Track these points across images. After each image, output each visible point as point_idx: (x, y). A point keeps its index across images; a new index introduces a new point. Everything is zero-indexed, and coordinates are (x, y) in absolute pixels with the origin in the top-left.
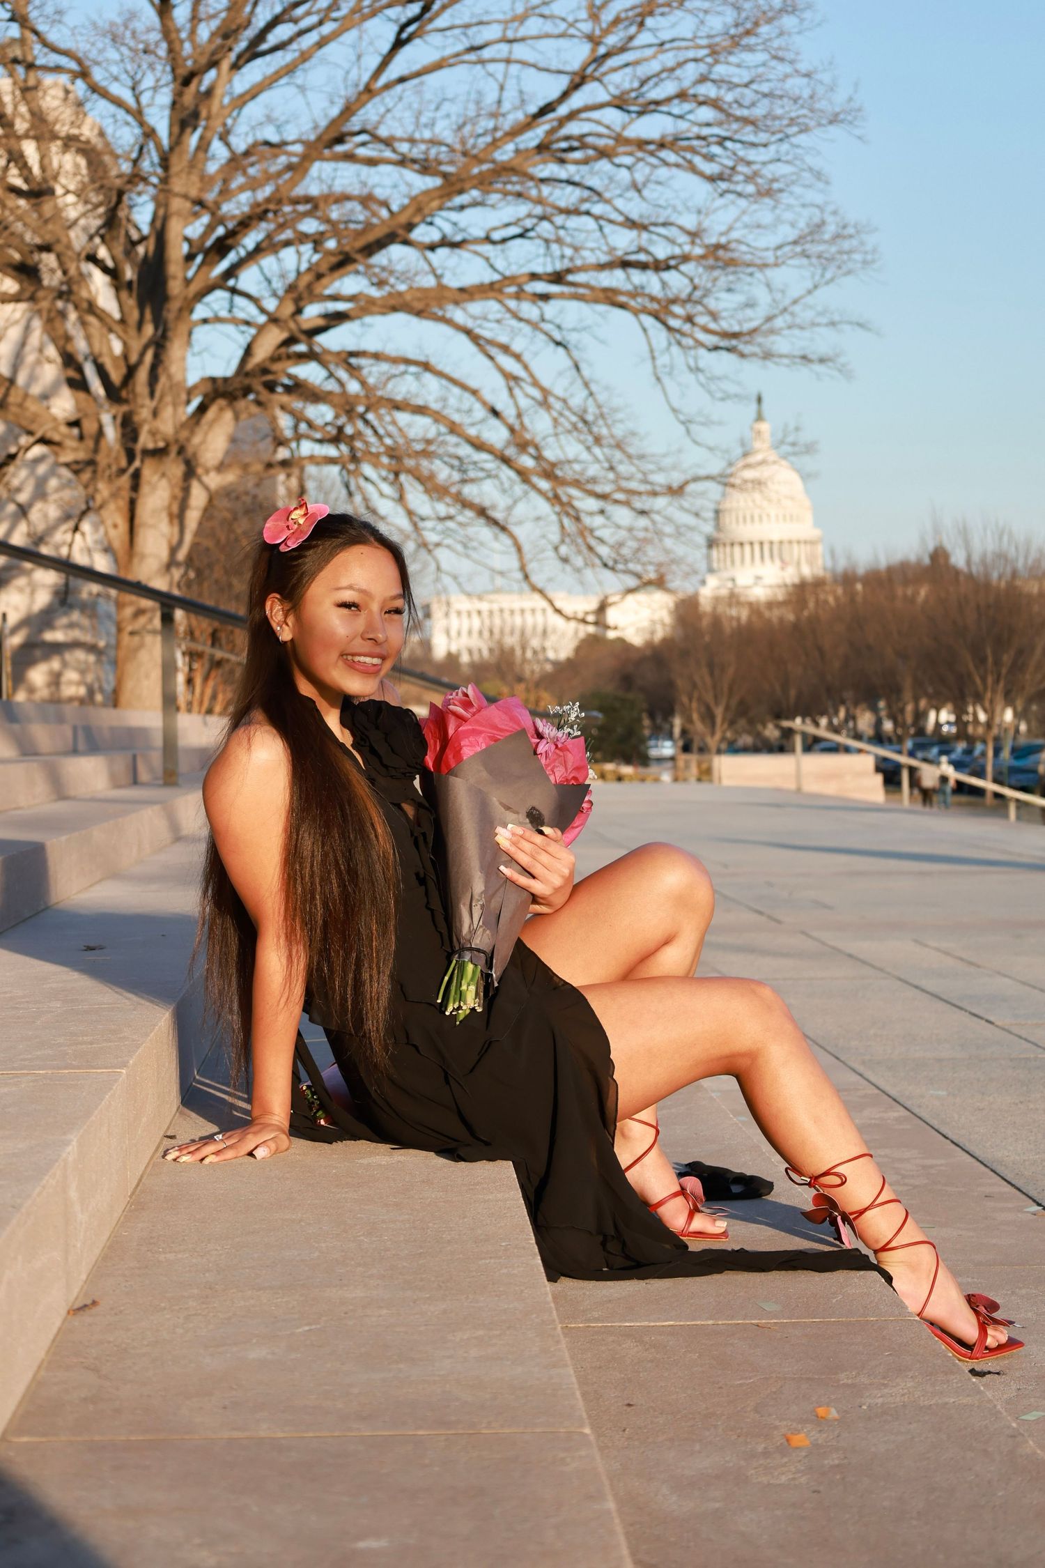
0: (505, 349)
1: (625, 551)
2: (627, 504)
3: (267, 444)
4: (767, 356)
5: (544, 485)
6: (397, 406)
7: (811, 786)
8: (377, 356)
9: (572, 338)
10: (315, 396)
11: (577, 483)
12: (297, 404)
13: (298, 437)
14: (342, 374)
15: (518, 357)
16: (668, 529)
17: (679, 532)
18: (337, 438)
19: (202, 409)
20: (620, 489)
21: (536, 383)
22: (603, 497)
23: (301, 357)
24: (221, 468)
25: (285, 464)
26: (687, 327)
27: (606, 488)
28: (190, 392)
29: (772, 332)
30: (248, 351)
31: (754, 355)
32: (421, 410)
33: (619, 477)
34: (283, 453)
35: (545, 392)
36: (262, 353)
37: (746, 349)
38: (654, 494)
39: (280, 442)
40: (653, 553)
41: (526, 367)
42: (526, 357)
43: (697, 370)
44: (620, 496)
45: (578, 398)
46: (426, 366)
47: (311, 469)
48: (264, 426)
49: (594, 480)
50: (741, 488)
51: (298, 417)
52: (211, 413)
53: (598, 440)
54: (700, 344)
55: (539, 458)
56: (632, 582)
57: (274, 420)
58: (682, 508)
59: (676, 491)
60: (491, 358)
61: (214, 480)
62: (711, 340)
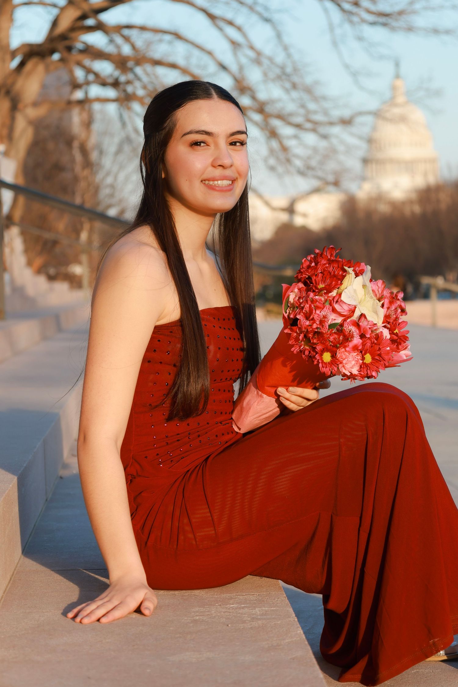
0: (230, 23)
1: (313, 163)
2: (314, 130)
3: (68, 89)
4: (410, 29)
5: (257, 117)
6: (157, 63)
7: (442, 323)
8: (143, 28)
9: (276, 17)
10: (99, 55)
11: (280, 117)
12: (87, 62)
13: (88, 83)
14: (119, 40)
15: (239, 29)
16: (341, 148)
17: (349, 150)
18: (116, 84)
19: (22, 64)
20: (309, 121)
21: (252, 48)
22: (298, 126)
23: (91, 29)
24: (35, 104)
25: (81, 103)
26: (354, 9)
27: (299, 120)
28: (13, 54)
29: (414, 12)
30: (55, 23)
31: (400, 28)
32: (173, 66)
33: (308, 112)
34: (79, 95)
35: (259, 54)
36: (64, 24)
37: (394, 24)
38: (331, 124)
39: (76, 86)
40: (331, 166)
41: (245, 35)
42: (246, 28)
43: (360, 39)
44: (308, 125)
45: (280, 58)
46: (178, 36)
47: (97, 106)
48: (66, 77)
49: (291, 115)
50: (392, 121)
51: (89, 71)
52: (29, 66)
53: (294, 86)
54: (363, 21)
55: (254, 98)
56: (315, 183)
57: (71, 72)
58: (352, 134)
59: (346, 122)
60: (221, 29)
61: (32, 113)
62: (370, 18)
